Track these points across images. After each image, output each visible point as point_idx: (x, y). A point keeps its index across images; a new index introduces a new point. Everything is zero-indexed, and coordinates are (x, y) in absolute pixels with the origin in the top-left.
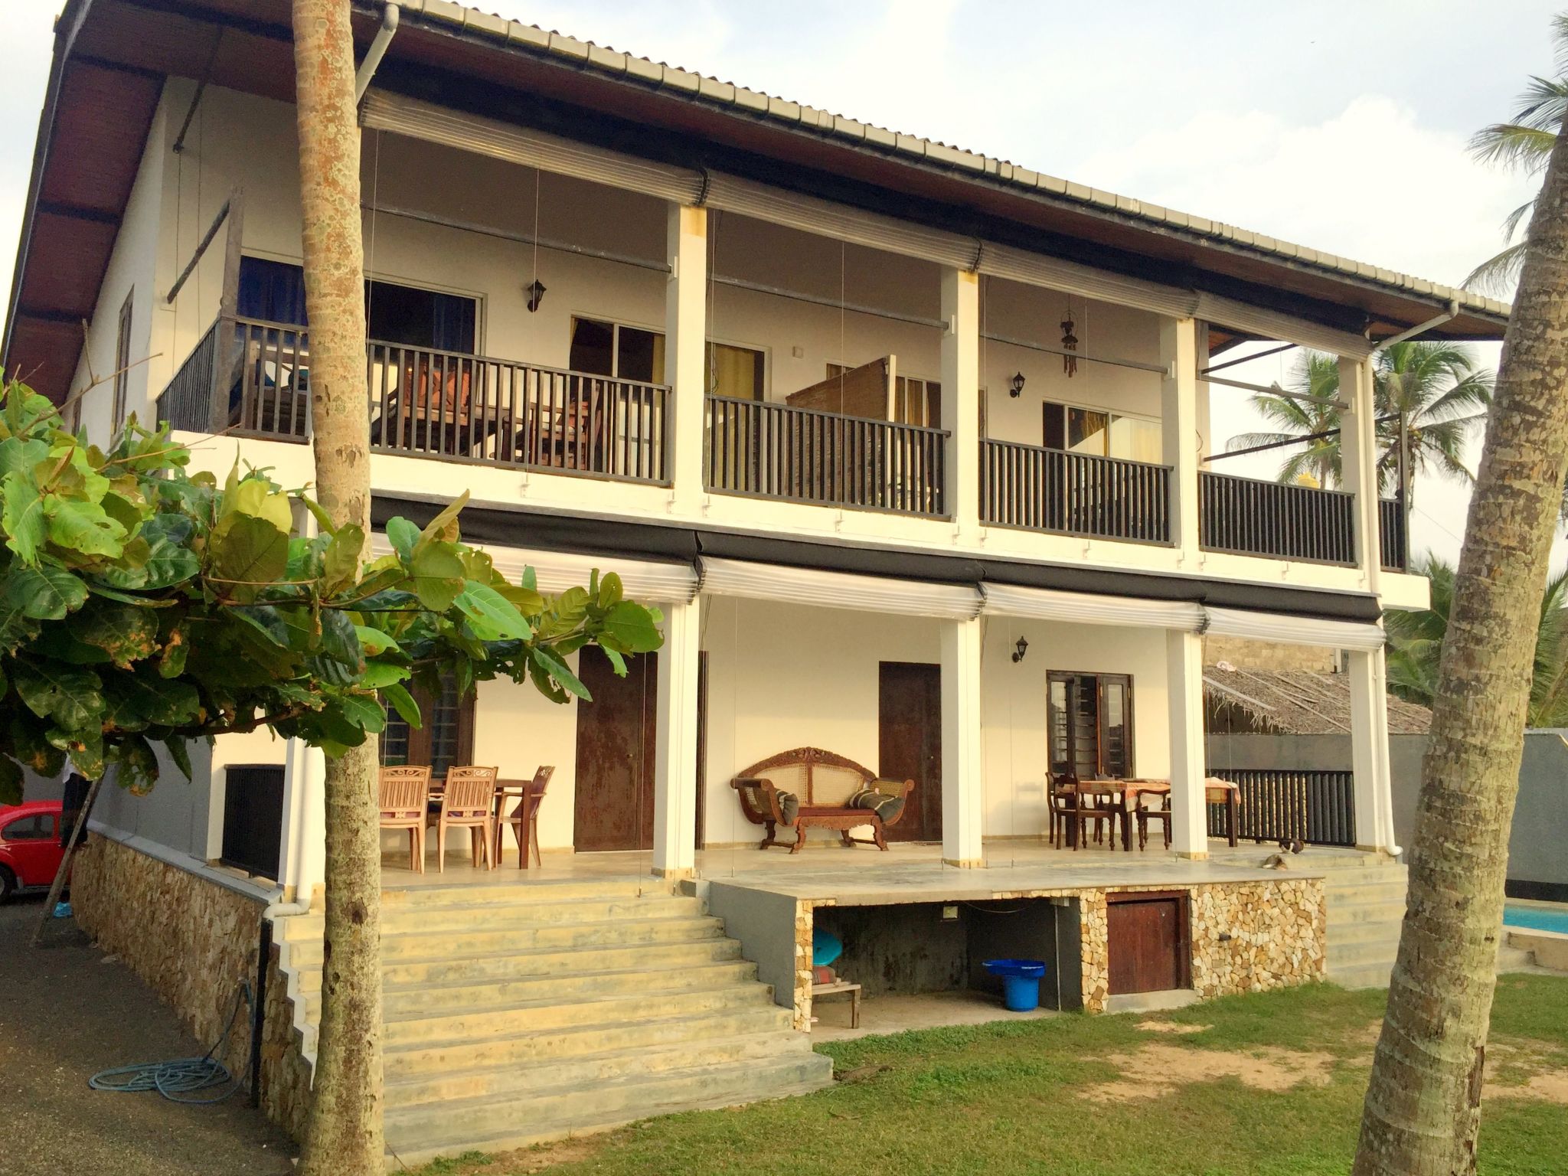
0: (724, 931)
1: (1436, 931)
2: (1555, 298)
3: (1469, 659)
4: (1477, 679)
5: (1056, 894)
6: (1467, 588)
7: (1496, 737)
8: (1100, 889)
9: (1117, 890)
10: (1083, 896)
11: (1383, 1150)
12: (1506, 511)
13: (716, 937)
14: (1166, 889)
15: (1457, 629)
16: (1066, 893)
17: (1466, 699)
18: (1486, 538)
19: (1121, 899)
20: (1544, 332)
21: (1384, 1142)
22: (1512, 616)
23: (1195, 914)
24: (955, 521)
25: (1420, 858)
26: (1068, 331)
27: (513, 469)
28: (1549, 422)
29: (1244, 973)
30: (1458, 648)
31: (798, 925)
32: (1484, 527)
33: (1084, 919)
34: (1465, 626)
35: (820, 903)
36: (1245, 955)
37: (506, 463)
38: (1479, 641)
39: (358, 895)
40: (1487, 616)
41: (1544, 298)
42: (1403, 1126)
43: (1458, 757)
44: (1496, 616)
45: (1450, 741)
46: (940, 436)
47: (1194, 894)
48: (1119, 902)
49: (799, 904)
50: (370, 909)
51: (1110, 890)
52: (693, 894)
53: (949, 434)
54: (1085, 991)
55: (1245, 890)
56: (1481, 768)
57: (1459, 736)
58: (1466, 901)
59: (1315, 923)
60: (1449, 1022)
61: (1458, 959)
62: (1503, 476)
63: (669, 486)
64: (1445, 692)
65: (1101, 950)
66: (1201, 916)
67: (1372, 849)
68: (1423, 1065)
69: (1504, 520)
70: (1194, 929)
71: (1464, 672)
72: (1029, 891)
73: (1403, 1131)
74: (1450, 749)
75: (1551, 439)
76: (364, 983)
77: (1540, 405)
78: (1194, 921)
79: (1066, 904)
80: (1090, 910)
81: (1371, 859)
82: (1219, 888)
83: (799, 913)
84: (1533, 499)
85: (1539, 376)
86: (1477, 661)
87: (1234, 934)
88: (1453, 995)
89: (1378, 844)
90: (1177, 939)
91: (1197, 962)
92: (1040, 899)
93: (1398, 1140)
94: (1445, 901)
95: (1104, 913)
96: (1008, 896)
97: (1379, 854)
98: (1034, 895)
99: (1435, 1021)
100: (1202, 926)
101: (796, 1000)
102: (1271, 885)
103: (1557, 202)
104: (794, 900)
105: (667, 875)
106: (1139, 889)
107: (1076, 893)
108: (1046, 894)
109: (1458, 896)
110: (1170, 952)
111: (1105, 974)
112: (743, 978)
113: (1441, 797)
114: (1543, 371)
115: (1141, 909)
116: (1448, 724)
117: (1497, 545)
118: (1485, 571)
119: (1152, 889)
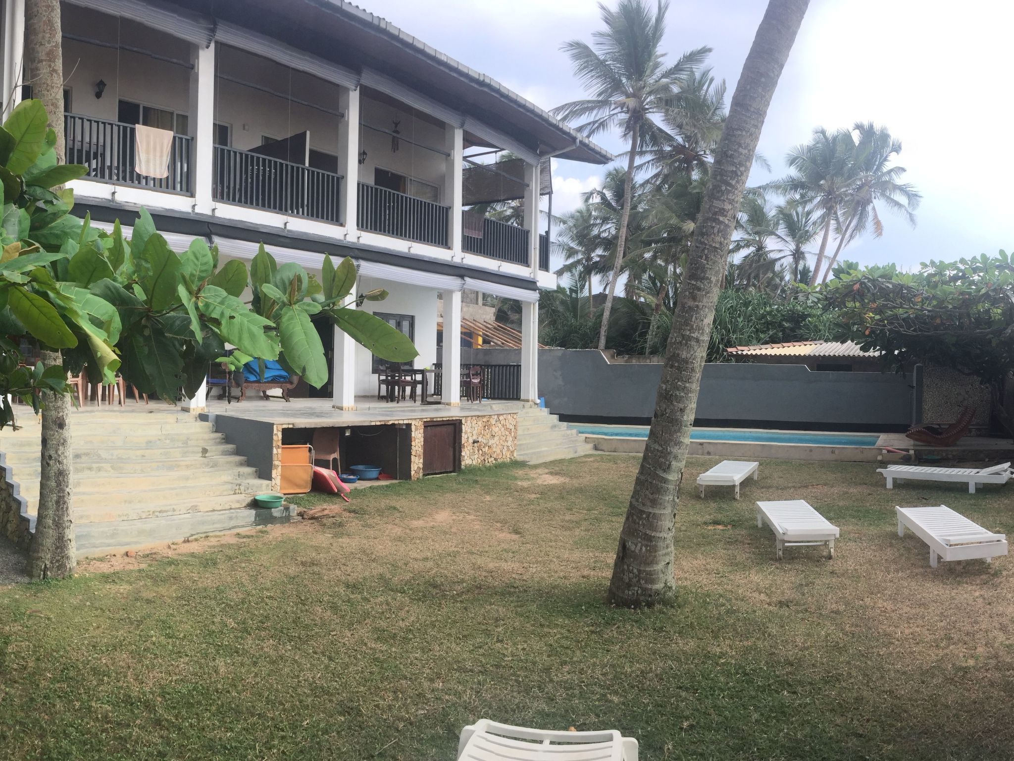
0: (227, 440)
1: (671, 422)
2: (744, 133)
3: (694, 298)
4: (697, 306)
5: (401, 422)
6: (696, 264)
7: (702, 333)
8: (421, 419)
9: (428, 420)
10: (413, 423)
11: (641, 523)
12: (716, 230)
13: (221, 443)
14: (451, 419)
15: (689, 283)
16: (406, 422)
17: (692, 316)
18: (706, 242)
19: (431, 424)
20: (738, 148)
21: (640, 518)
22: (713, 279)
23: (464, 431)
24: (344, 226)
25: (666, 390)
26: (396, 127)
27: (107, 183)
28: (736, 191)
29: (483, 458)
30: (690, 293)
31: (275, 437)
32: (705, 237)
33: (413, 434)
34: (693, 282)
35: (285, 426)
36: (483, 450)
37: (103, 180)
38: (699, 289)
39: (61, 414)
40: (703, 278)
41: (740, 133)
42: (650, 510)
43: (687, 343)
44: (707, 278)
45: (683, 336)
46: (338, 178)
47: (463, 422)
48: (430, 426)
49: (275, 427)
50: (67, 422)
51: (425, 420)
52: (207, 421)
53: (343, 177)
54: (412, 469)
55: (485, 420)
56: (696, 348)
57: (688, 333)
58: (685, 407)
59: (513, 434)
60: (674, 463)
61: (679, 434)
62: (715, 213)
63: (192, 195)
64: (682, 313)
65: (420, 449)
66: (466, 433)
67: (528, 401)
68: (661, 482)
69: (714, 235)
70: (463, 438)
71: (691, 303)
72: (388, 421)
73: (650, 513)
74: (683, 339)
75: (736, 200)
76: (65, 461)
77: (733, 182)
78: (463, 435)
79: (404, 427)
80: (416, 429)
81: (527, 405)
82: (474, 418)
83: (275, 431)
84: (727, 226)
85: (734, 169)
86: (698, 299)
87: (480, 440)
88: (675, 450)
89: (530, 399)
90: (455, 443)
91: (463, 454)
92: (393, 424)
93: (648, 516)
94: (676, 408)
95: (422, 431)
96: (378, 423)
97: (531, 403)
98: (390, 423)
99: (668, 463)
100: (466, 437)
101: (273, 476)
102: (496, 417)
103: (748, 87)
104: (273, 424)
105: (191, 411)
106: (439, 419)
107: (410, 422)
108: (396, 422)
109: (681, 406)
110: (451, 450)
111: (421, 461)
112: (241, 464)
113: (678, 361)
114: (736, 167)
115: (439, 429)
116: (683, 328)
117: (711, 246)
118: (704, 257)
119: (444, 419)
